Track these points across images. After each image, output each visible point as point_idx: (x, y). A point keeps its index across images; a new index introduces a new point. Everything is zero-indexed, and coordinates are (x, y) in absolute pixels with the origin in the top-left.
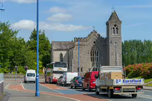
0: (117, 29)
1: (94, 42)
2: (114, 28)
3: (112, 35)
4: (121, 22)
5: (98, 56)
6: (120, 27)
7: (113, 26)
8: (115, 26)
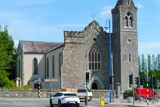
0: (130, 19)
1: (94, 40)
2: (126, 18)
3: (124, 28)
4: (136, 9)
5: (99, 60)
6: (136, 17)
7: (126, 15)
8: (128, 14)
